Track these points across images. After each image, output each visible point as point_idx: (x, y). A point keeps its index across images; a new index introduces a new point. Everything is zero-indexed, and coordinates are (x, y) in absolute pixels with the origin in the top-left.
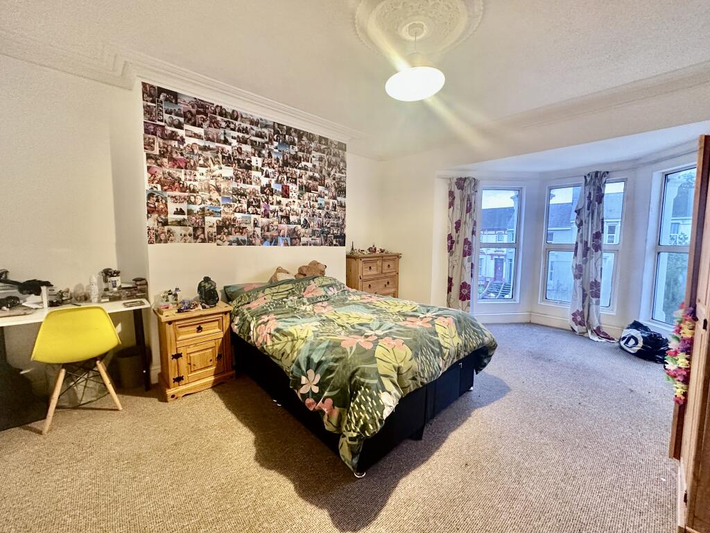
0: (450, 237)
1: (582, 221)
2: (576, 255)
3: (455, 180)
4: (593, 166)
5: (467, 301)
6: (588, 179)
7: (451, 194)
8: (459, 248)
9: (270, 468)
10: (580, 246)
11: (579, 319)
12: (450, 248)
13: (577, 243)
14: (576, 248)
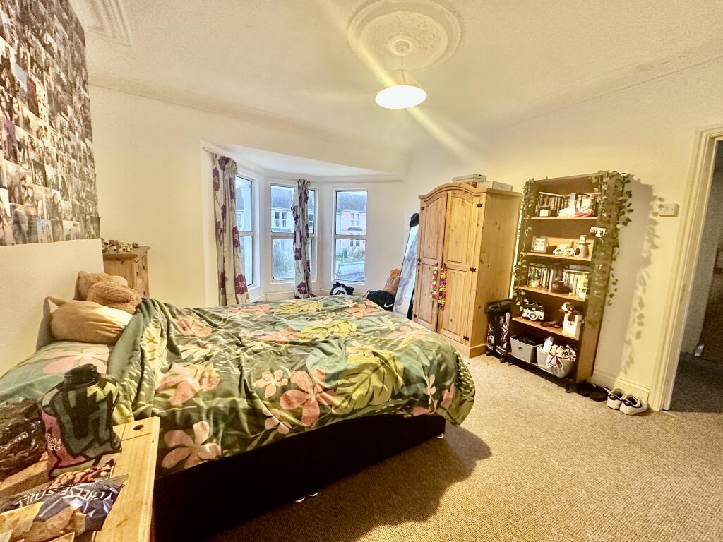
0: (217, 225)
1: (297, 216)
2: (295, 241)
3: (218, 158)
4: (300, 175)
5: (246, 293)
6: (300, 184)
7: (215, 173)
8: (227, 237)
9: (437, 504)
10: (298, 234)
11: (303, 289)
12: (218, 237)
13: (295, 233)
14: (295, 237)
